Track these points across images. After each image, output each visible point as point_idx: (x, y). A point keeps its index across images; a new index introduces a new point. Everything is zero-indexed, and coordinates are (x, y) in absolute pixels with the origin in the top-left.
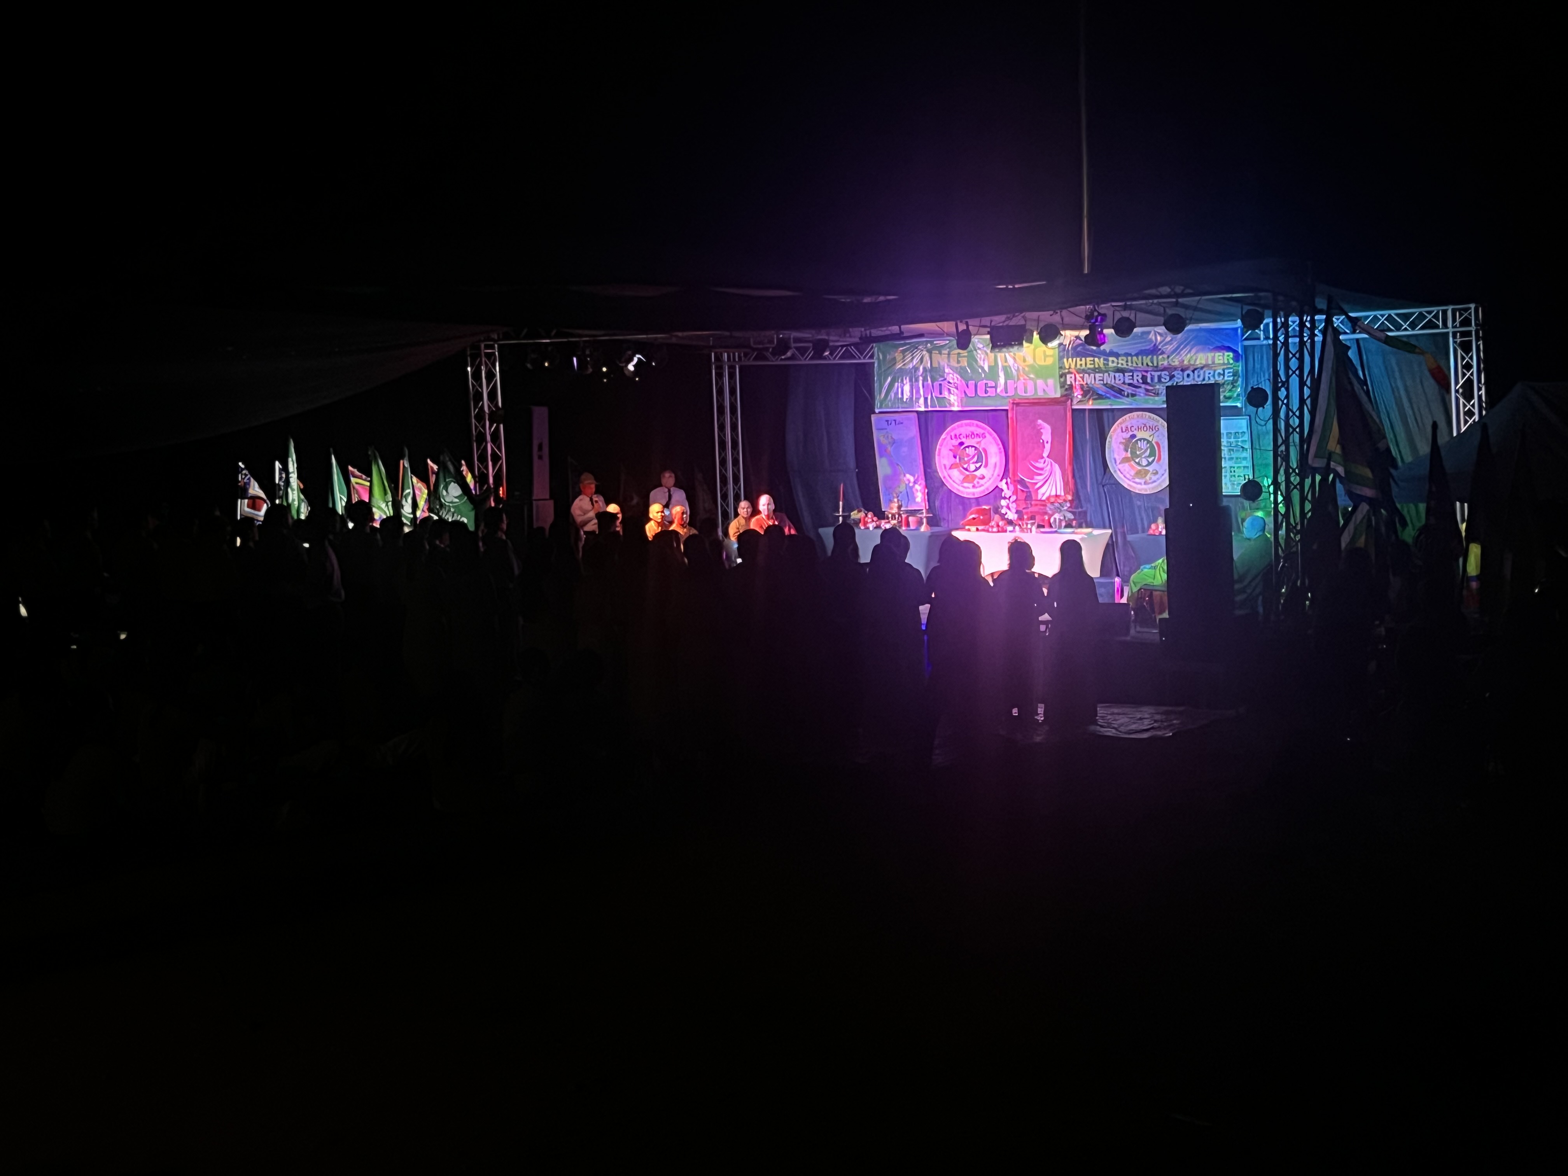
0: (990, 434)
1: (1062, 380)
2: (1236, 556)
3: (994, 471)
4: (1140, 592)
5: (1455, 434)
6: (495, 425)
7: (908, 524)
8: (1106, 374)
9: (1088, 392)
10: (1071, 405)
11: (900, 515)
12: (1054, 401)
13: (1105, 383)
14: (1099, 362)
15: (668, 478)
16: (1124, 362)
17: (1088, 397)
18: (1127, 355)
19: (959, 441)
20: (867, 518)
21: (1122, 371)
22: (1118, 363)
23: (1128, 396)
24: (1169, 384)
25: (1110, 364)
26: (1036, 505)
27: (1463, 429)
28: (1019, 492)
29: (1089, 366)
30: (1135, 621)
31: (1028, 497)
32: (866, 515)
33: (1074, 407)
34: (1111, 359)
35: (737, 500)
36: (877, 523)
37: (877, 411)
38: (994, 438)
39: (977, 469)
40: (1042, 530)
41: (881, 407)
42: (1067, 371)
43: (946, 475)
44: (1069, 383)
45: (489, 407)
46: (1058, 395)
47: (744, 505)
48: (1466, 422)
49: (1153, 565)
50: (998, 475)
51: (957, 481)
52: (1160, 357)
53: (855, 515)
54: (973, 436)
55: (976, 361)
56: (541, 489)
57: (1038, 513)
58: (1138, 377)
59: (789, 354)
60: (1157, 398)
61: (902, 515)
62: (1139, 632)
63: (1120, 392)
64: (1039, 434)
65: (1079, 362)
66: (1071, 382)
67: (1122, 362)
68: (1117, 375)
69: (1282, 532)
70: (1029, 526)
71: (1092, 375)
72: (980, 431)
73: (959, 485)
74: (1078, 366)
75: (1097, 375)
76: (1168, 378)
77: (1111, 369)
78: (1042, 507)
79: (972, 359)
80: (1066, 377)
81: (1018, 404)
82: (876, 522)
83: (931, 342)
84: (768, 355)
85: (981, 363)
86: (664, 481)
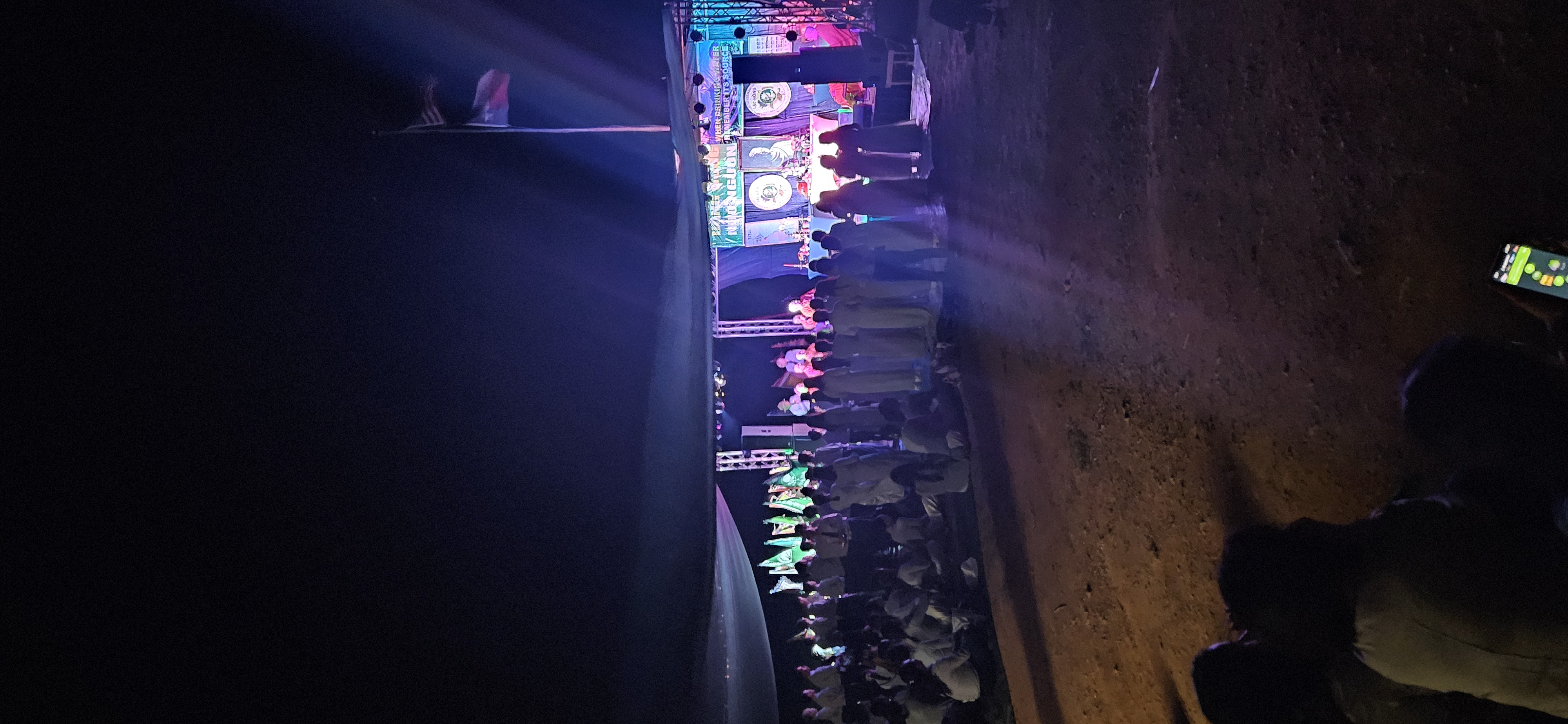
6: (752, 455)
9: (734, 127)
10: (741, 137)
13: (729, 118)
15: (781, 363)
17: (737, 127)
20: (804, 252)
21: (723, 109)
22: (718, 112)
24: (731, 82)
25: (719, 116)
28: (789, 166)
29: (720, 128)
32: (801, 252)
34: (716, 115)
35: (791, 323)
37: (744, 245)
40: (810, 153)
41: (742, 243)
42: (722, 140)
45: (742, 459)
46: (736, 144)
47: (796, 320)
52: (715, 87)
55: (717, 191)
56: (787, 431)
57: (801, 155)
58: (725, 100)
61: (802, 231)
63: (734, 110)
64: (757, 155)
66: (728, 137)
67: (718, 109)
68: (725, 111)
71: (725, 125)
74: (720, 133)
75: (725, 122)
76: (727, 83)
77: (722, 115)
80: (726, 140)
81: (741, 167)
82: (806, 247)
83: (707, 216)
86: (782, 365)
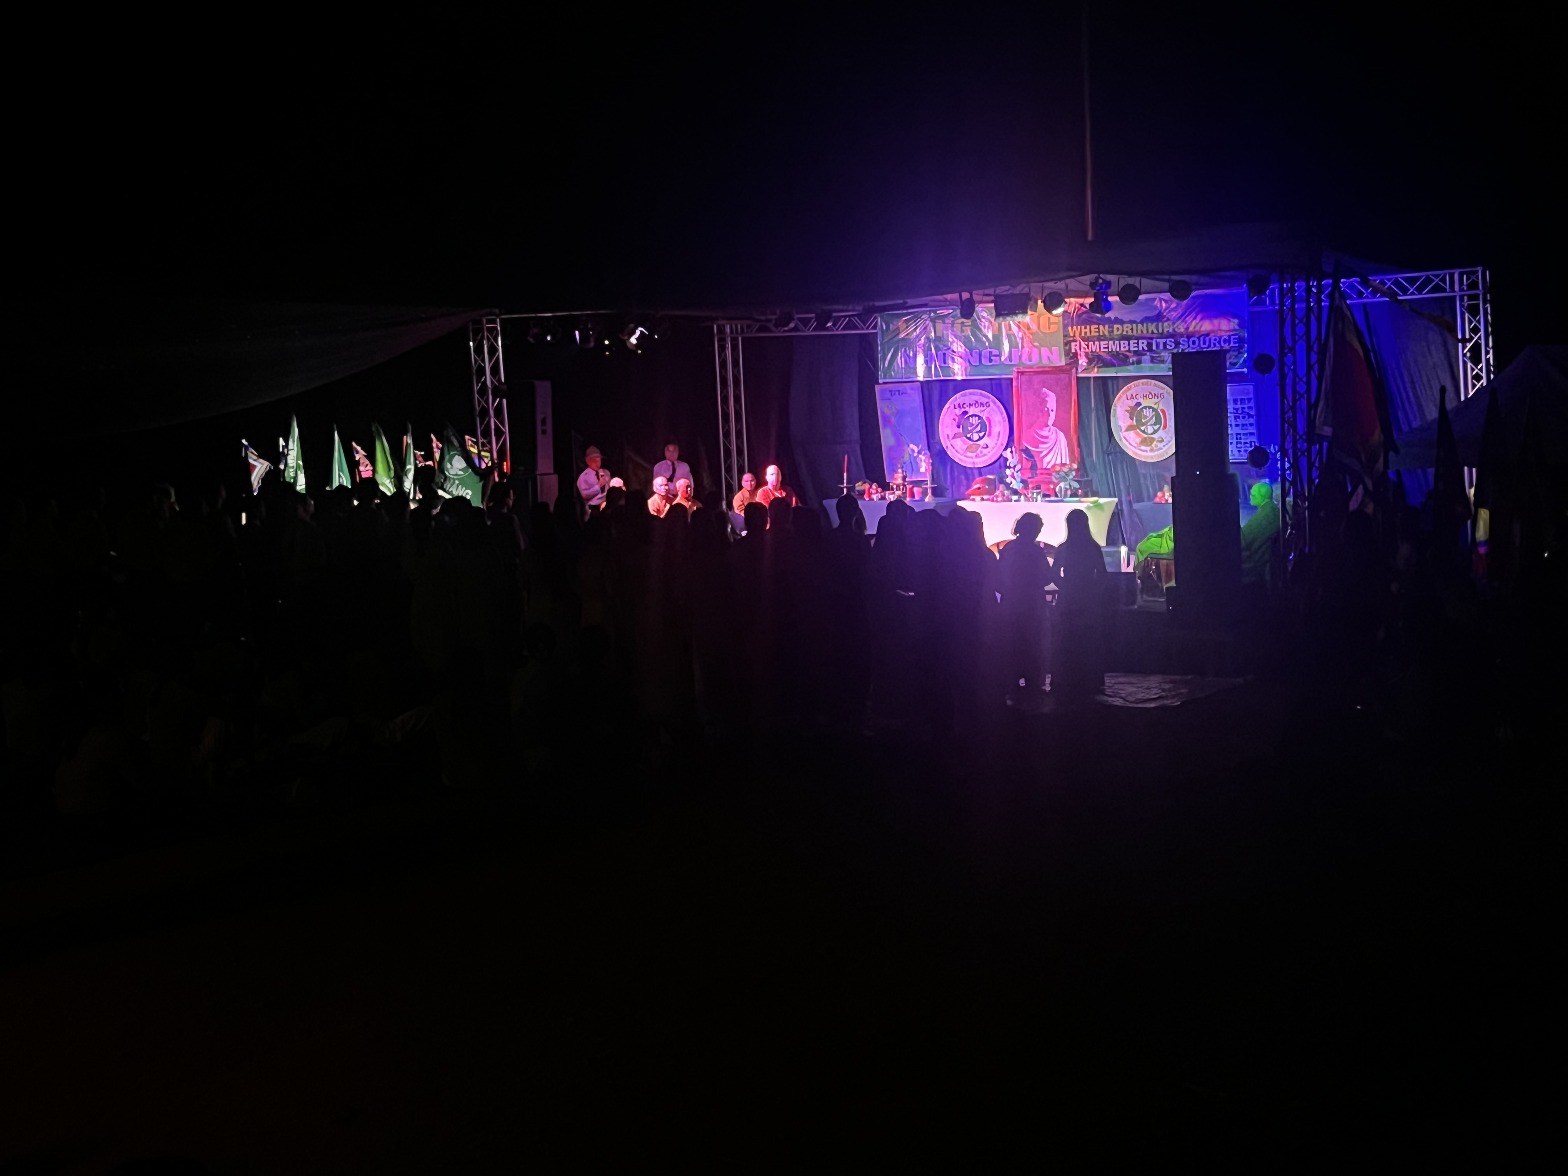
0: (994, 403)
1: (1067, 348)
2: (1242, 526)
3: (998, 440)
4: (1146, 561)
5: (1463, 399)
6: (498, 400)
7: (912, 495)
8: (1111, 342)
9: (1095, 359)
10: (1077, 373)
11: (904, 486)
12: (1058, 370)
13: (1110, 350)
14: (1104, 330)
15: (672, 451)
16: (1129, 329)
17: (1093, 365)
18: (1132, 322)
19: (963, 410)
20: (871, 490)
21: (1128, 338)
22: (1123, 331)
23: (1133, 364)
24: (1175, 351)
25: (1115, 332)
26: (1042, 474)
27: (1471, 394)
28: (1024, 460)
29: (1093, 334)
30: (1142, 591)
31: (1034, 467)
32: (871, 487)
33: (1080, 375)
34: (1116, 326)
35: (741, 472)
36: (882, 494)
37: (881, 381)
38: (998, 407)
39: (980, 438)
40: (1048, 499)
41: (884, 378)
42: (1072, 339)
43: (949, 445)
44: (1073, 351)
45: (492, 382)
46: (1063, 363)
47: (747, 479)
48: (1474, 386)
49: (1160, 533)
50: (1002, 445)
51: (961, 452)
52: (1166, 324)
53: (859, 486)
54: (977, 405)
55: (980, 330)
56: (545, 464)
57: (1043, 482)
58: (1143, 344)
59: (792, 325)
60: (1162, 365)
61: (907, 486)
62: (1145, 601)
63: (1125, 359)
64: (1044, 402)
65: (1083, 331)
66: (1075, 349)
67: (1127, 330)
68: (1122, 342)
69: (1290, 500)
70: (1035, 495)
71: (1097, 343)
72: (984, 400)
73: (961, 455)
74: (1083, 334)
75: (1102, 343)
76: (1173, 345)
77: (1116, 337)
78: (1048, 477)
79: (976, 327)
80: (1070, 345)
81: (1022, 373)
82: (880, 493)
83: (935, 312)
84: (771, 326)
85: (985, 331)
86: (667, 454)
